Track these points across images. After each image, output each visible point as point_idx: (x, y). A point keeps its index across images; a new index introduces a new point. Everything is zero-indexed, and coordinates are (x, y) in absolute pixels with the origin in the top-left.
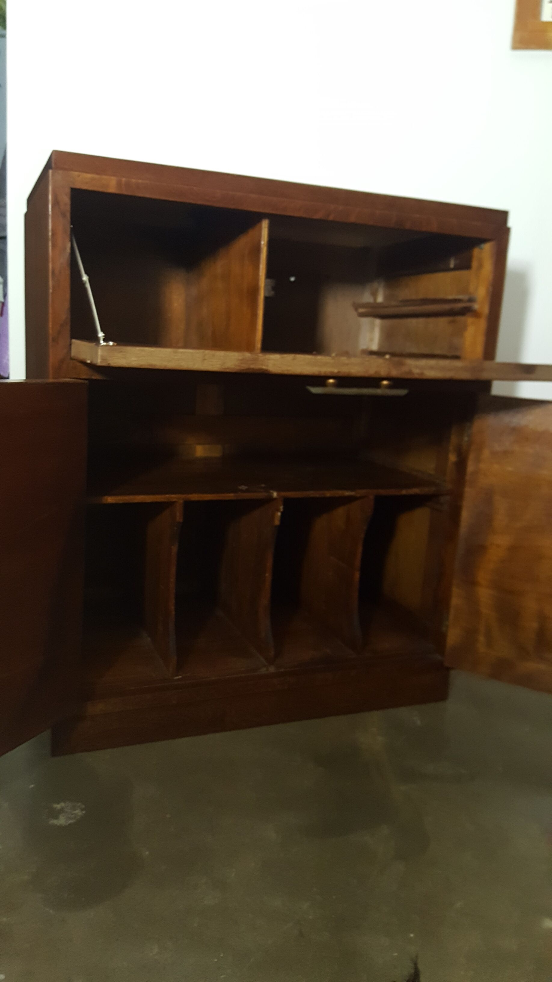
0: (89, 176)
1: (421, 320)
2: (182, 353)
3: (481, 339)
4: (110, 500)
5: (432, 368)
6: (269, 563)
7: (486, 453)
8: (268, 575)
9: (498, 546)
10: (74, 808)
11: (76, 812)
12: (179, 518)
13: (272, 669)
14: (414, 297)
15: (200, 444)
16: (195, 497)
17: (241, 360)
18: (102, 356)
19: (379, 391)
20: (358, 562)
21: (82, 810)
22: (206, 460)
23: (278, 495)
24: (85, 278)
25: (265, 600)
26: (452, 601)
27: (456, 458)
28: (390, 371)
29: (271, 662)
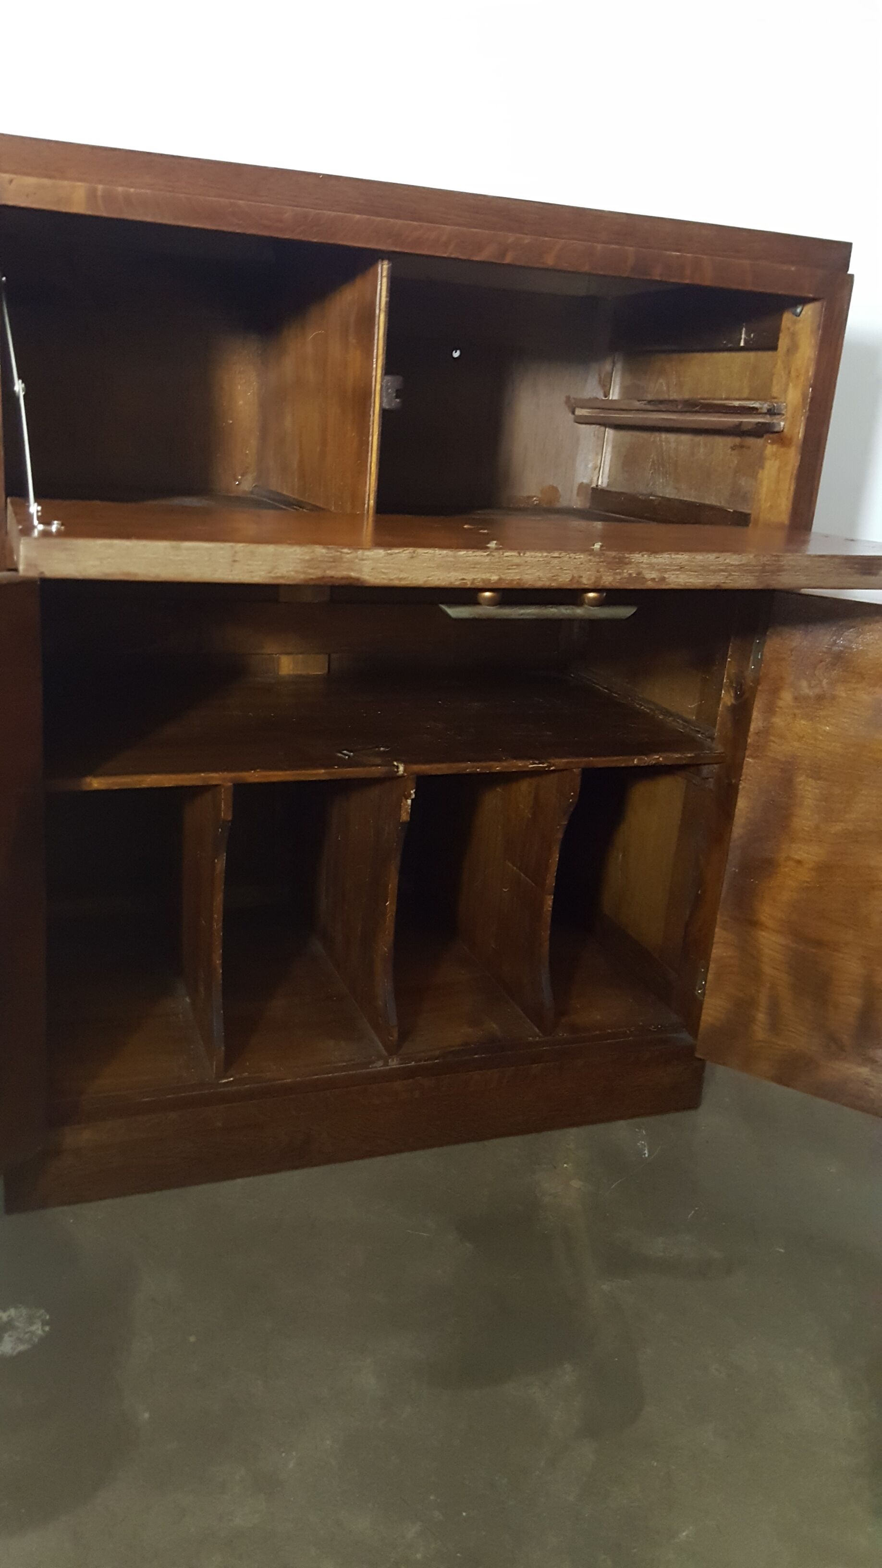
0: (31, 181)
1: (685, 438)
2: (188, 549)
3: (788, 487)
4: (96, 783)
5: (681, 568)
6: (392, 886)
7: (786, 697)
8: (390, 904)
9: (799, 863)
10: (30, 1320)
11: (34, 1328)
12: (226, 813)
13: (393, 1063)
14: (674, 396)
15: (286, 654)
16: (254, 776)
17: (308, 561)
18: (26, 557)
19: (579, 611)
20: (551, 881)
21: (45, 1323)
22: (298, 681)
23: (405, 771)
24: (19, 387)
25: (384, 944)
26: (714, 951)
27: (733, 701)
28: (601, 577)
29: (393, 1050)
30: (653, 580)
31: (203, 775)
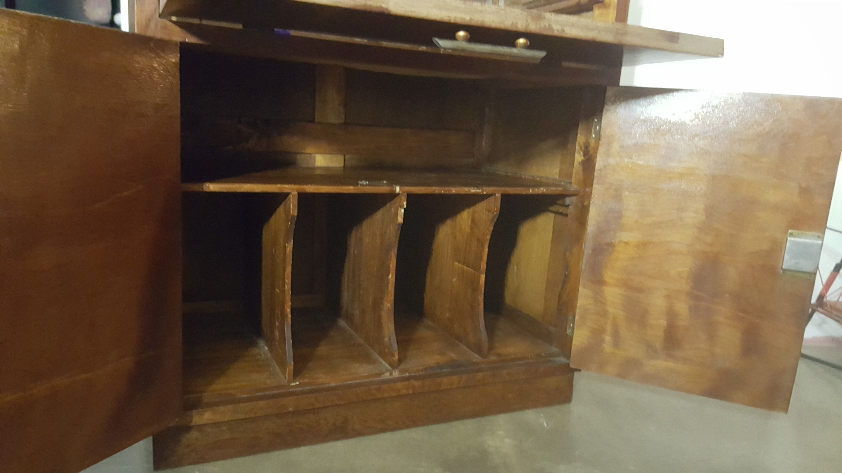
4: (212, 187)
5: (573, 25)
6: (392, 264)
8: (391, 277)
9: (627, 243)
12: (294, 211)
13: (396, 374)
15: (320, 153)
19: (514, 51)
20: (483, 266)
23: (400, 190)
25: (388, 301)
26: (579, 302)
27: (583, 158)
28: (529, 24)
29: (394, 366)
30: (558, 30)
31: (279, 185)
